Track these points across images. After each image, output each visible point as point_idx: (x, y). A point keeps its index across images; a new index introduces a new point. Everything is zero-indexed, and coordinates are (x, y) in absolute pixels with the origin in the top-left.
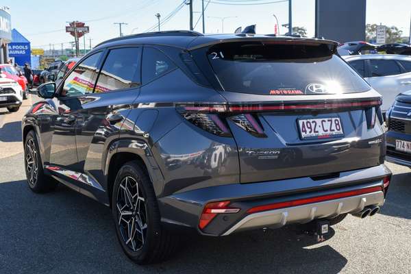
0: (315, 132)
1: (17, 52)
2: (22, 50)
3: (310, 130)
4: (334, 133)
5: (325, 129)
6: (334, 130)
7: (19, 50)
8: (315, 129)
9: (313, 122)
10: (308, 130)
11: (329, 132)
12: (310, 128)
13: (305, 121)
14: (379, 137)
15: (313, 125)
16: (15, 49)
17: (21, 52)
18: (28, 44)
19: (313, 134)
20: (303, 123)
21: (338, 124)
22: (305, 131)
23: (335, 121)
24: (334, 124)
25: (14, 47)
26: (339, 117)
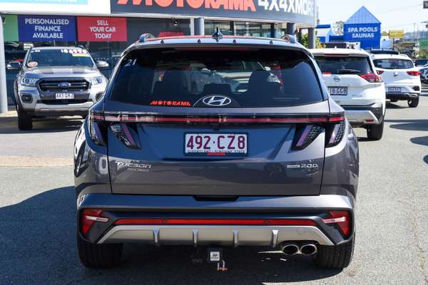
0: (205, 147)
1: (364, 35)
2: (371, 33)
3: (199, 145)
4: (233, 151)
5: (221, 146)
6: (234, 148)
7: (367, 32)
8: (206, 145)
9: (205, 137)
10: (196, 146)
11: (226, 150)
12: (201, 143)
13: (195, 136)
14: (314, 161)
15: (204, 141)
16: (362, 32)
17: (369, 35)
18: (378, 25)
19: (202, 150)
20: (192, 137)
21: (243, 142)
22: (192, 147)
23: (239, 138)
24: (236, 141)
25: (361, 29)
26: (247, 134)
